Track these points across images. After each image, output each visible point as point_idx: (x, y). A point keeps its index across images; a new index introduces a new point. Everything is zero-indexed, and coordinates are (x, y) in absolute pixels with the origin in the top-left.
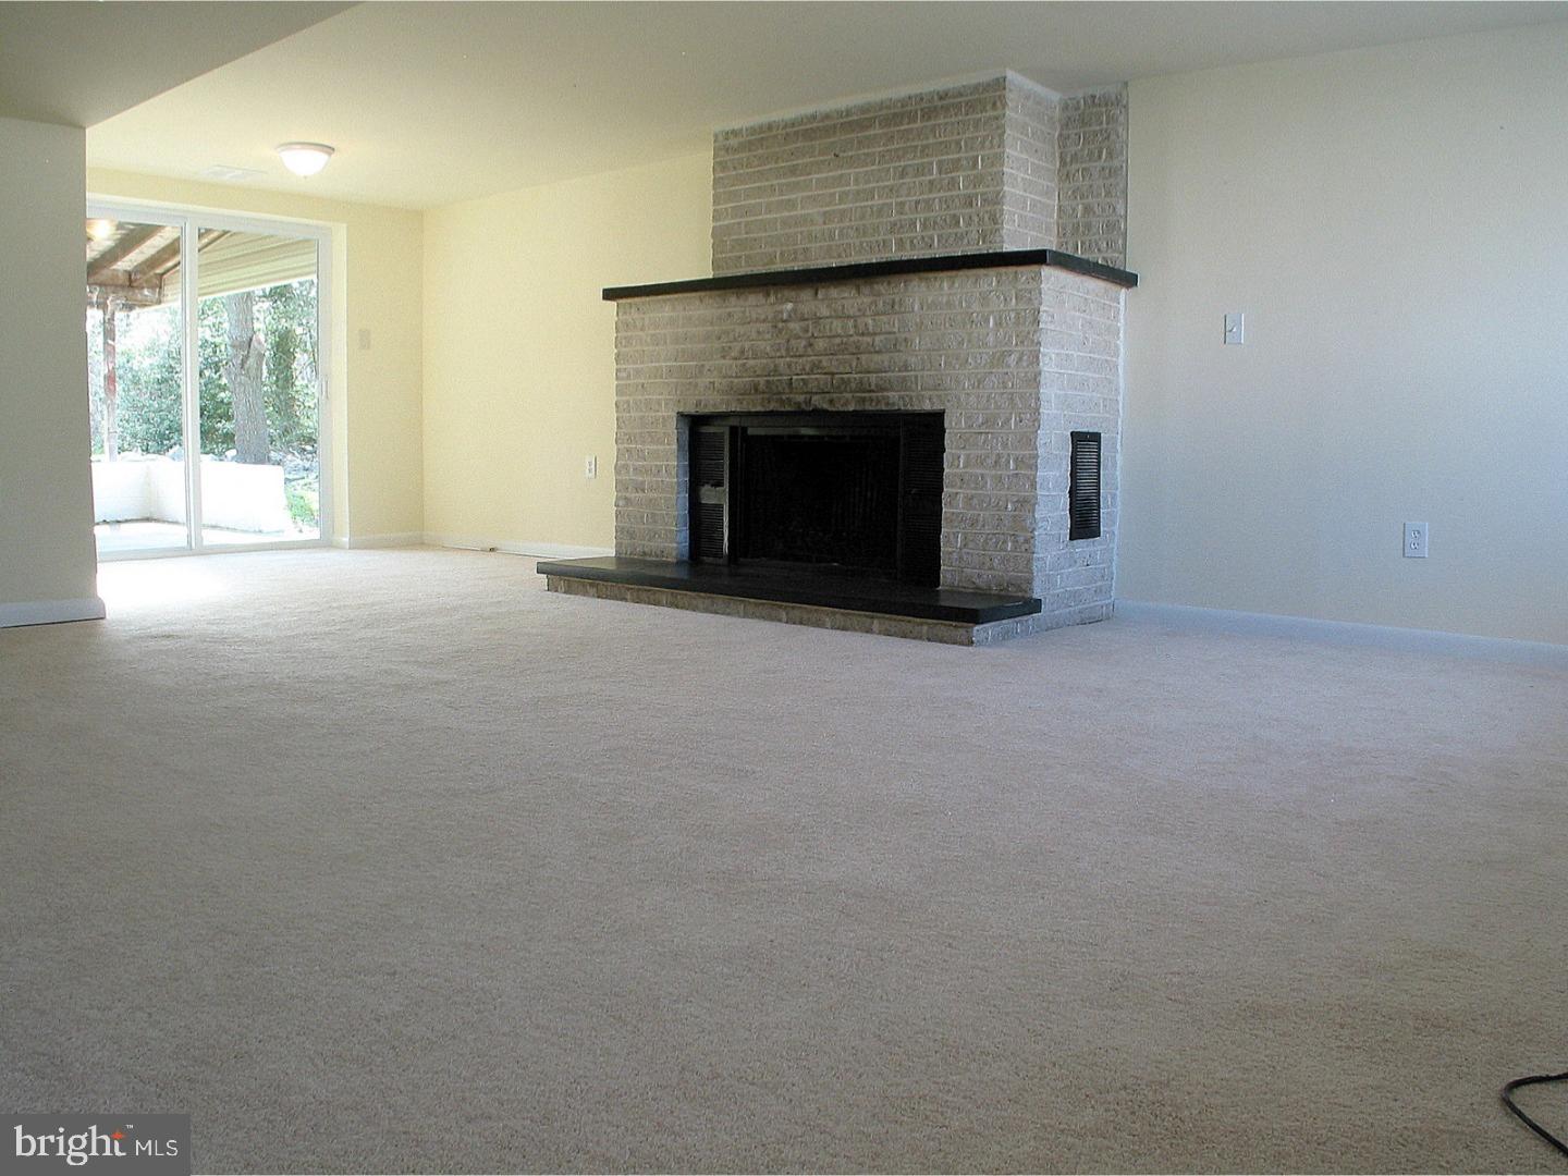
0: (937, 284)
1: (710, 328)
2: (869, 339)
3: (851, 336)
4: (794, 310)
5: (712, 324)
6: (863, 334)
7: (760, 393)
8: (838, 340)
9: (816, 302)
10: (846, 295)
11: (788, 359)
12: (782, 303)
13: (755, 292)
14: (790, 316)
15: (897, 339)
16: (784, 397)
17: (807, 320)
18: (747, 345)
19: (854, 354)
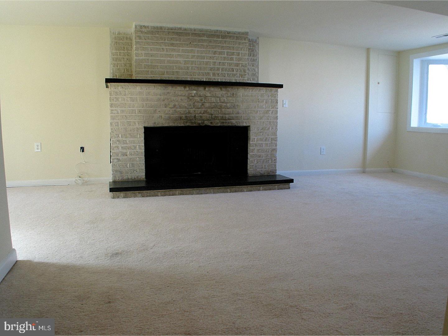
0: (248, 90)
1: (160, 97)
2: (225, 104)
3: (219, 103)
4: (197, 93)
5: (160, 96)
6: (223, 103)
7: (183, 120)
8: (214, 104)
9: (205, 91)
10: (217, 90)
11: (194, 109)
12: (192, 90)
13: (179, 86)
14: (195, 95)
15: (234, 105)
16: (193, 121)
17: (202, 97)
18: (177, 103)
19: (219, 108)
